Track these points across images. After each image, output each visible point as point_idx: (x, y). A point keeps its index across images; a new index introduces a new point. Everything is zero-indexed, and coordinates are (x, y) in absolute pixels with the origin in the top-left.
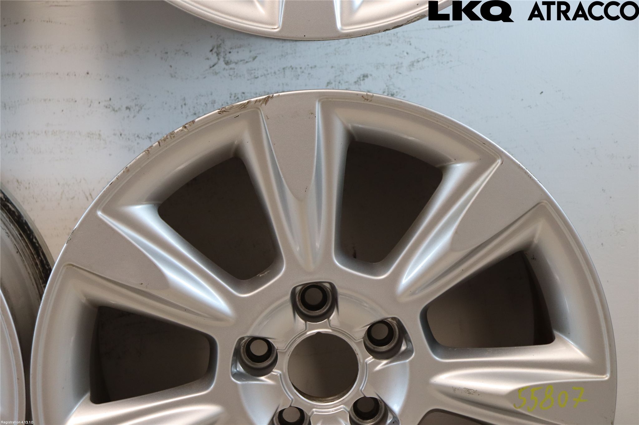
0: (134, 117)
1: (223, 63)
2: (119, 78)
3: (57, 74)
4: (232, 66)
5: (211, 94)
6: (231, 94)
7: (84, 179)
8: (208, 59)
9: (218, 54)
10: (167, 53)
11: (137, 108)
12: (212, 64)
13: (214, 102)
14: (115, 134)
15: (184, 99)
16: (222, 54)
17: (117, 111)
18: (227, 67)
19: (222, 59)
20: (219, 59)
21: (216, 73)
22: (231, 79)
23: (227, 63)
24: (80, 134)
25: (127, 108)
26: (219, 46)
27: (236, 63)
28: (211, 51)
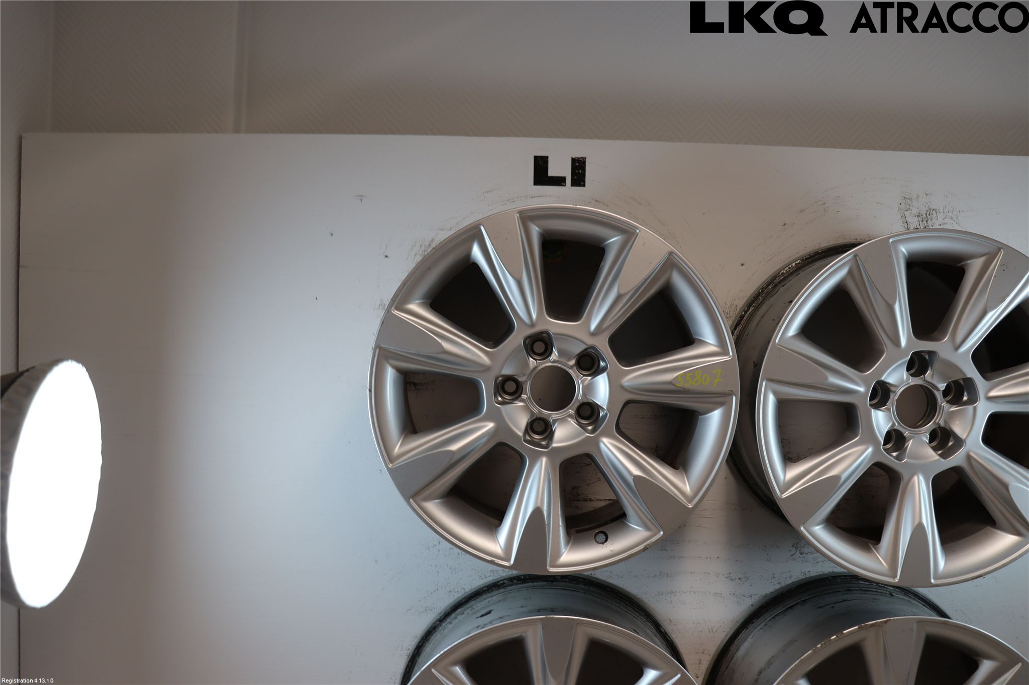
0: (743, 584)
1: (799, 553)
2: (736, 560)
3: (700, 557)
4: (804, 555)
5: (790, 572)
6: (802, 572)
7: (710, 620)
8: (790, 551)
9: (796, 548)
10: (766, 546)
11: (746, 579)
12: (792, 554)
13: (791, 577)
14: (730, 594)
15: (774, 574)
16: (799, 548)
17: (733, 580)
18: (801, 556)
19: (798, 551)
20: (796, 551)
21: (794, 559)
22: (803, 563)
23: (801, 554)
24: (710, 593)
25: (739, 579)
26: (797, 544)
27: (807, 554)
28: (793, 546)
